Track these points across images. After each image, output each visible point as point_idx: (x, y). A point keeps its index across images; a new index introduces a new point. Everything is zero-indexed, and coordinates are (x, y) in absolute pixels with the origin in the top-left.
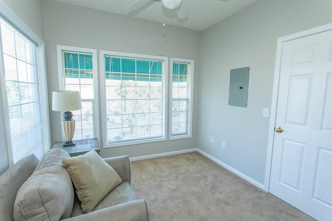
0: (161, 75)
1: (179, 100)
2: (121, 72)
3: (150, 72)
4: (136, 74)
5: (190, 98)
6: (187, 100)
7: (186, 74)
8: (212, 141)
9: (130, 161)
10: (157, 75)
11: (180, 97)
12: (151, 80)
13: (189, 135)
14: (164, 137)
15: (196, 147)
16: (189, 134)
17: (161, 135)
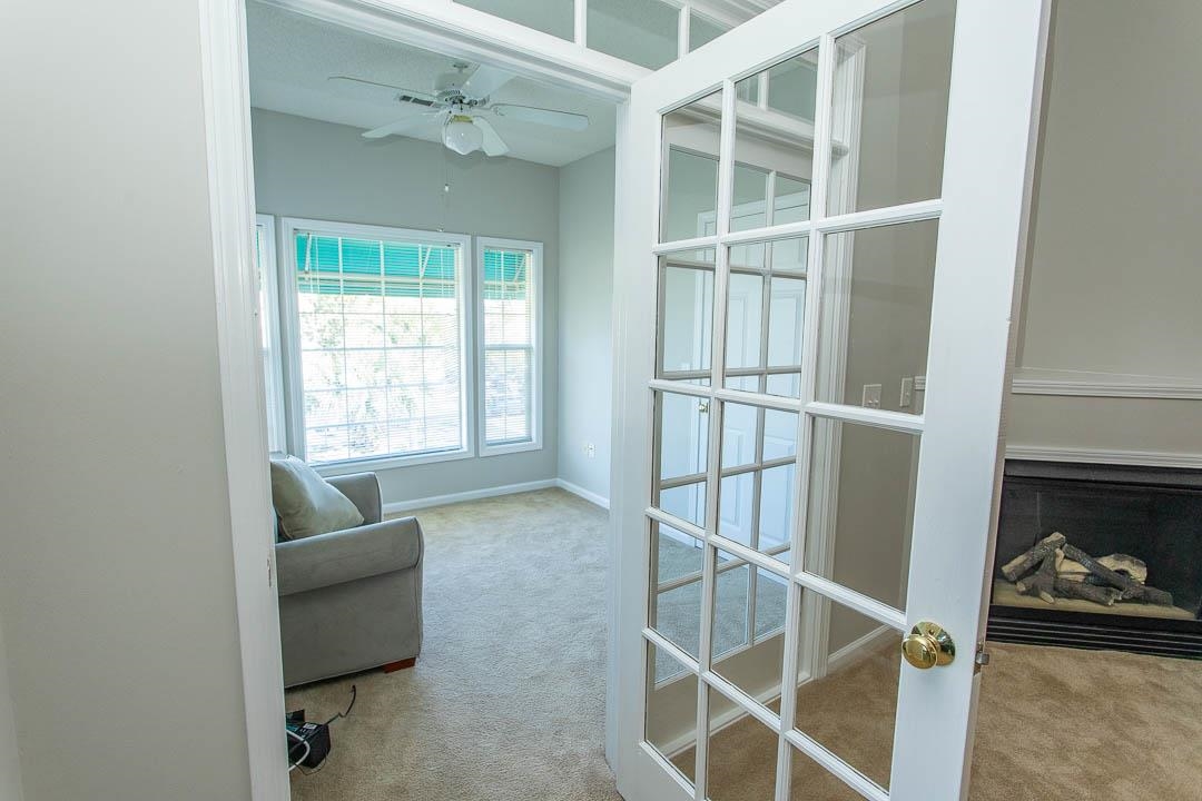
0: (452, 282)
1: (504, 348)
2: (341, 270)
3: (421, 275)
4: (383, 279)
5: (534, 344)
6: (528, 349)
7: (521, 278)
8: (592, 453)
9: (383, 513)
10: (443, 282)
11: (511, 341)
12: (427, 294)
13: (536, 442)
14: (465, 449)
15: (556, 477)
16: (534, 441)
17: (457, 443)
